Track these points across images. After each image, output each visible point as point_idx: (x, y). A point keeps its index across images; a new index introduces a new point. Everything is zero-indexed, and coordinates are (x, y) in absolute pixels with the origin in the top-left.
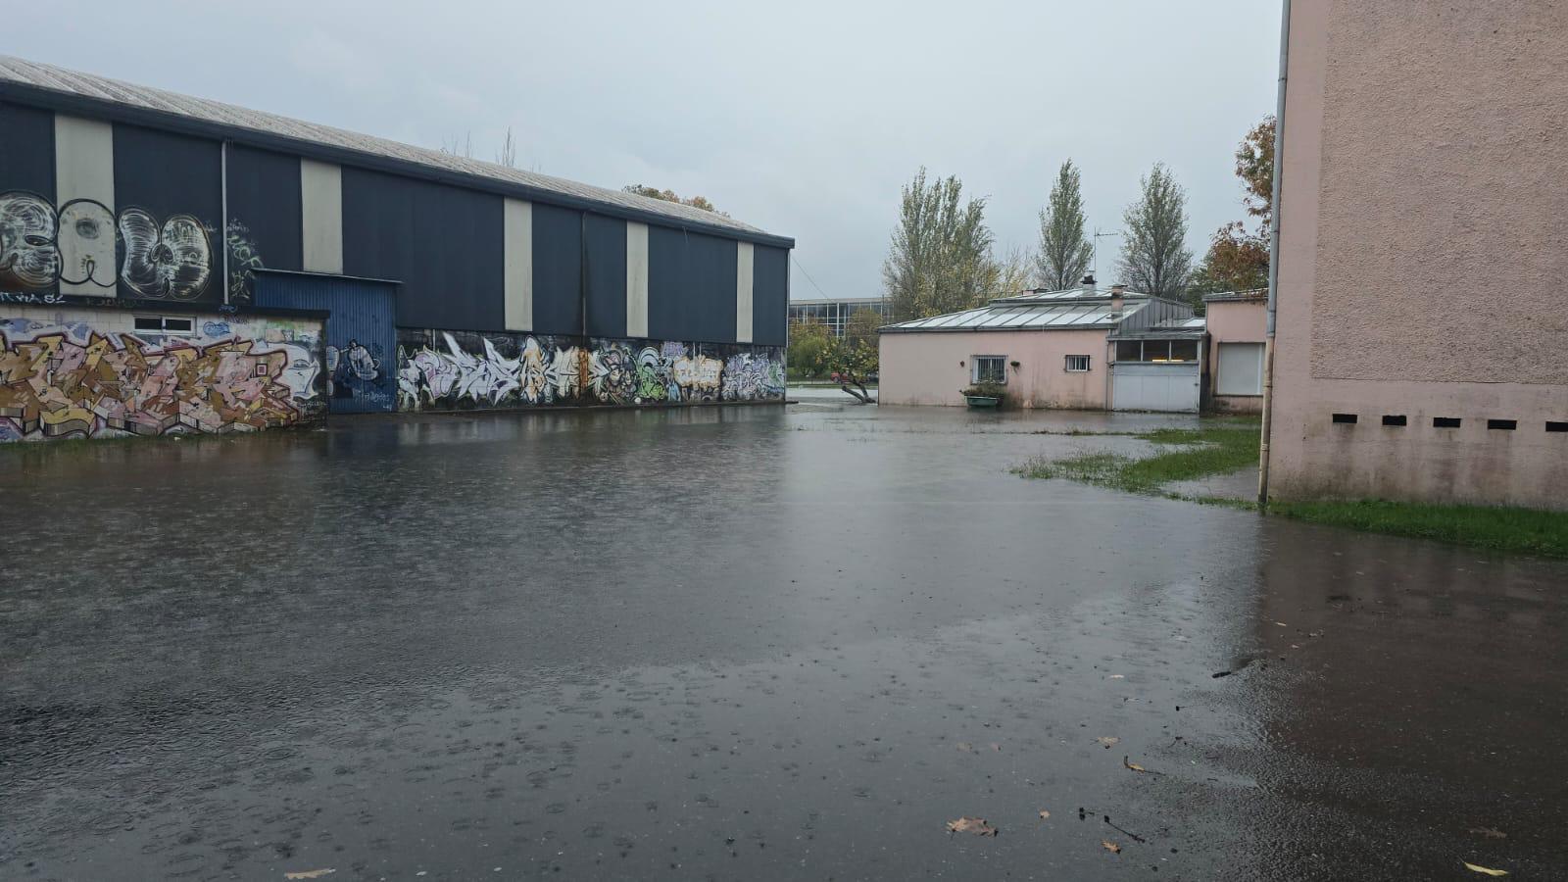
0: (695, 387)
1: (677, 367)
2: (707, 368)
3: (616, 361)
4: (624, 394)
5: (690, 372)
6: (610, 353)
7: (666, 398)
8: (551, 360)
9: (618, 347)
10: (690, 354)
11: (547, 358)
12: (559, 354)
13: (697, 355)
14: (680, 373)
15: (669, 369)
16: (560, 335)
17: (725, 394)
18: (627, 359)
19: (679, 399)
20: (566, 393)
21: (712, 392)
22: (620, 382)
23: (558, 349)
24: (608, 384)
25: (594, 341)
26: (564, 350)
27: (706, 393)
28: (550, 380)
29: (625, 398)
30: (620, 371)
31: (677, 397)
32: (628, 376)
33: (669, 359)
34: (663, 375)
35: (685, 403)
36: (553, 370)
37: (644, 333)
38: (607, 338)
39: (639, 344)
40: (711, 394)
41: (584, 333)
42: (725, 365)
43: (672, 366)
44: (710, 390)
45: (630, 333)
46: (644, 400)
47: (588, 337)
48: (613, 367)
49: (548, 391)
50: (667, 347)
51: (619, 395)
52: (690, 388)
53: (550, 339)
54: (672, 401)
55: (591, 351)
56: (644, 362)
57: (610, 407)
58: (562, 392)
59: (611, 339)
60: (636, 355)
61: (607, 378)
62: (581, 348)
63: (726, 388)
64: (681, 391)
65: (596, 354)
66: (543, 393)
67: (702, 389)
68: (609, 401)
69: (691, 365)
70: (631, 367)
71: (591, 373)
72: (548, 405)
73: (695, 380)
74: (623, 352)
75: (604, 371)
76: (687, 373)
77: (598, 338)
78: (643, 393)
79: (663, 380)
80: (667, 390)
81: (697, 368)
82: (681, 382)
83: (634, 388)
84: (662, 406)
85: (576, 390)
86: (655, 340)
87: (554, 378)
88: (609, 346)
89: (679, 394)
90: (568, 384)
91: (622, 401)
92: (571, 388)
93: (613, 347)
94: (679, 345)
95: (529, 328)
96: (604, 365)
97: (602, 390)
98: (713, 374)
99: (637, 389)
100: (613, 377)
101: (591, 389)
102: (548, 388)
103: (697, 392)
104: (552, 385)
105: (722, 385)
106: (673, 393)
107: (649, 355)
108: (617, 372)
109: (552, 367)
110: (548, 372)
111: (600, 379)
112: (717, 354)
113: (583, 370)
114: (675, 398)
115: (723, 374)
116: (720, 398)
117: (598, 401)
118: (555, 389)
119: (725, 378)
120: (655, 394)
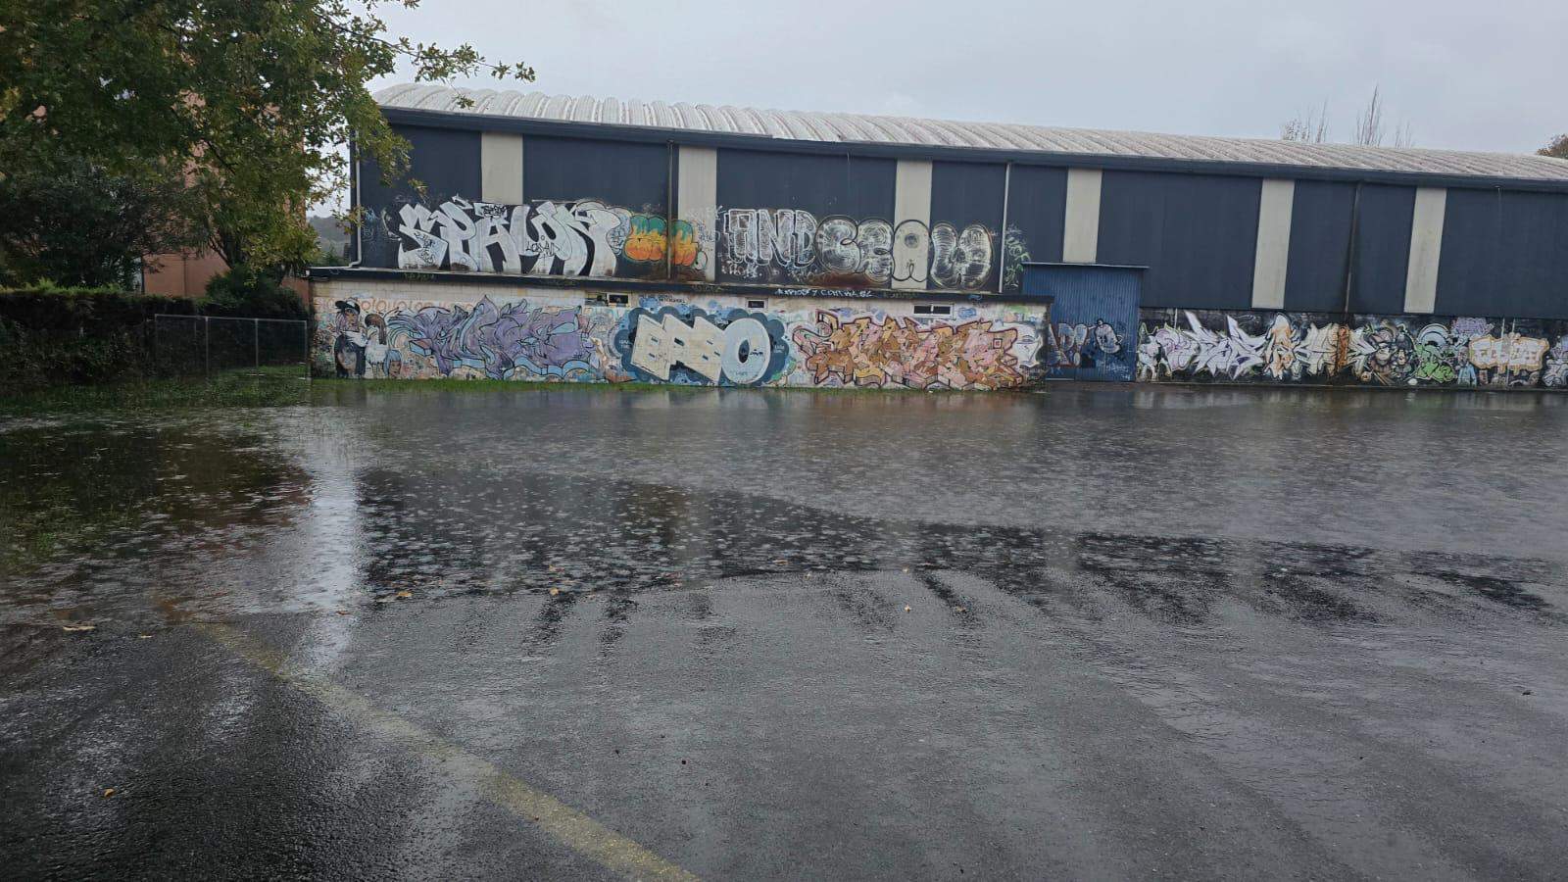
0: (1501, 370)
1: (1473, 346)
2: (1522, 348)
3: (1387, 338)
4: (1394, 374)
5: (1494, 352)
6: (1379, 330)
7: (1455, 380)
8: (1303, 337)
9: (1390, 324)
10: (1497, 331)
11: (1299, 335)
12: (1313, 332)
13: (1508, 331)
14: (1479, 353)
15: (1462, 349)
16: (1316, 313)
17: (1548, 379)
18: (1402, 336)
19: (1475, 383)
20: (1318, 371)
21: (1528, 376)
22: (1389, 362)
23: (1312, 326)
24: (1373, 363)
25: (1359, 318)
26: (1319, 327)
27: (1517, 377)
28: (1299, 357)
29: (1395, 379)
30: (1391, 349)
31: (1471, 380)
32: (1401, 354)
33: (1462, 338)
34: (1453, 355)
35: (1484, 388)
36: (1304, 348)
37: (1429, 308)
38: (1376, 314)
39: (1421, 320)
40: (1526, 378)
41: (1346, 309)
42: (1552, 344)
43: (1467, 345)
44: (1525, 374)
45: (1408, 309)
46: (1421, 381)
47: (1351, 314)
48: (1382, 345)
49: (1296, 368)
50: (1461, 323)
51: (1387, 376)
52: (1492, 371)
53: (1304, 316)
54: (1464, 385)
55: (1354, 328)
56: (1426, 340)
57: (1374, 388)
58: (1313, 370)
59: (1381, 315)
60: (1415, 333)
61: (1373, 357)
62: (1342, 325)
63: (1551, 372)
64: (1477, 373)
65: (1360, 332)
66: (1290, 370)
67: (1512, 373)
68: (1373, 381)
69: (1498, 345)
70: (1407, 345)
71: (1352, 351)
72: (1296, 382)
73: (1501, 361)
74: (1398, 329)
75: (1370, 349)
76: (1489, 352)
77: (1365, 313)
78: (1421, 374)
79: (1451, 361)
80: (1457, 372)
81: (1505, 348)
82: (1478, 363)
83: (1408, 368)
84: (1450, 389)
85: (1331, 369)
86: (1444, 315)
87: (1305, 355)
88: (1379, 323)
89: (1474, 377)
90: (1322, 362)
91: (1389, 382)
92: (1325, 365)
93: (1384, 324)
94: (1480, 322)
95: (1280, 305)
96: (1371, 344)
97: (1365, 369)
98: (1531, 355)
99: (1413, 370)
100: (1380, 356)
101: (1350, 367)
102: (1297, 364)
103: (1502, 375)
104: (1301, 362)
105: (1545, 368)
106: (1465, 375)
107: (1435, 332)
108: (1387, 350)
109: (1303, 344)
110: (1298, 349)
111: (1363, 357)
112: (1541, 332)
113: (1341, 347)
114: (1468, 381)
115: (1546, 355)
116: (1541, 383)
117: (1359, 380)
118: (1305, 367)
119: (1549, 361)
120: (1439, 375)
